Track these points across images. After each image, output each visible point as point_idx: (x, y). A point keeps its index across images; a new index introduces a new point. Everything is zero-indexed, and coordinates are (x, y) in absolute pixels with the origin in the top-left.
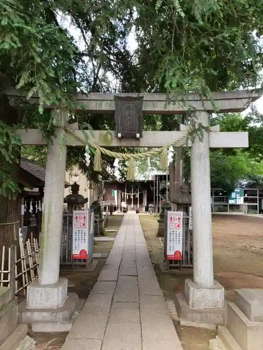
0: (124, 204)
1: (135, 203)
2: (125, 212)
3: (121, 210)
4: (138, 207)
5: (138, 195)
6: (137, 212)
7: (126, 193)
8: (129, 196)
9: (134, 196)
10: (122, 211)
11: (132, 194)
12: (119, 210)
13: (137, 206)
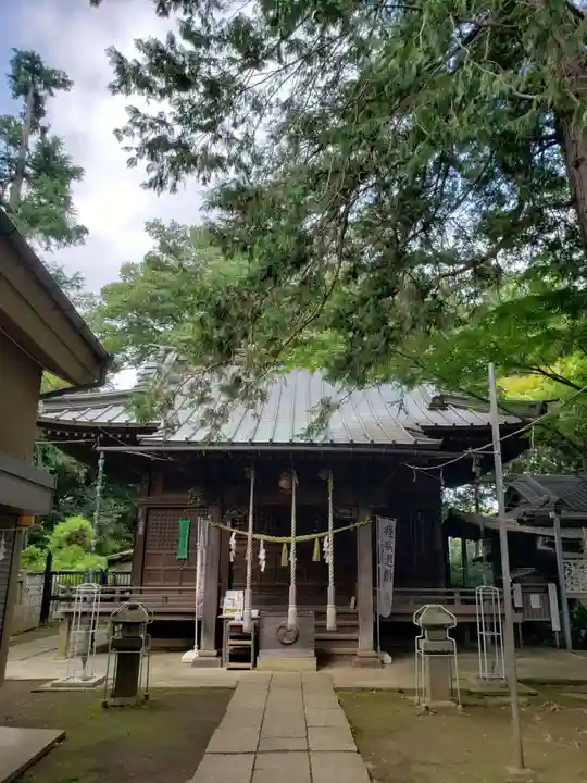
0: (237, 606)
1: (312, 596)
2: (241, 656)
3: (219, 645)
4: (330, 622)
5: (328, 546)
6: (324, 659)
7: (250, 534)
8: (274, 551)
9: (304, 550)
10: (227, 650)
11: (293, 539)
12: (207, 643)
13: (322, 615)
